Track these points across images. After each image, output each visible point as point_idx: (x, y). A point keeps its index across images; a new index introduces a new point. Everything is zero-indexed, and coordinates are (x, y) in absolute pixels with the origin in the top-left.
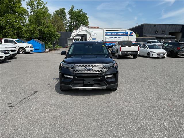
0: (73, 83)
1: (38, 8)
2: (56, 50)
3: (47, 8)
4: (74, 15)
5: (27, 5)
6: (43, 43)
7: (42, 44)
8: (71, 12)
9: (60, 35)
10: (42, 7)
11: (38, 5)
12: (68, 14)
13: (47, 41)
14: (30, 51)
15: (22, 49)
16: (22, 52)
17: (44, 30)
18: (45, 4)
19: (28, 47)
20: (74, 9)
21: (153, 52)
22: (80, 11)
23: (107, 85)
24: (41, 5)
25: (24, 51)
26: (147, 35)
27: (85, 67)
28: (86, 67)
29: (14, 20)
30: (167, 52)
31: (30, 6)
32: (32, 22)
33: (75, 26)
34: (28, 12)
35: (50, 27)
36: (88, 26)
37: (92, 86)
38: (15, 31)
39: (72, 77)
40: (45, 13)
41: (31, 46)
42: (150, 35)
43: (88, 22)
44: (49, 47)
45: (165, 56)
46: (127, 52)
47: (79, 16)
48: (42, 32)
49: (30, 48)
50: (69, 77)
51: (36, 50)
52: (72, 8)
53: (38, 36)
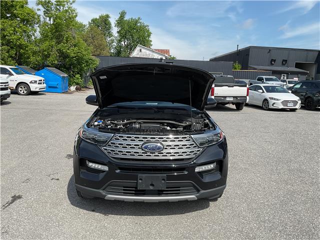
0: (109, 185)
1: (57, 9)
2: (90, 88)
3: (74, 11)
4: (126, 27)
5: (38, 4)
6: (66, 75)
7: (64, 77)
8: (120, 22)
9: (97, 61)
10: (65, 9)
11: (58, 5)
12: (115, 26)
13: (73, 72)
14: (37, 90)
15: (22, 86)
16: (22, 91)
17: (68, 51)
18: (71, 4)
19: (36, 82)
20: (127, 18)
21: (275, 99)
22: (137, 22)
23: (198, 191)
24: (64, 5)
25: (26, 88)
26: (255, 67)
27: (141, 143)
28: (145, 143)
29: (12, 30)
30: (301, 99)
31: (42, 5)
32: (47, 36)
33: (127, 47)
34: (39, 16)
35: (79, 46)
36: (150, 47)
37: (160, 193)
38: (13, 52)
39: (106, 168)
40: (70, 19)
41: (41, 80)
42: (261, 67)
43: (151, 41)
44: (77, 84)
45: (298, 106)
46: (226, 97)
47: (134, 29)
48: (63, 55)
49: (39, 83)
50: (100, 167)
51: (51, 88)
52: (123, 15)
53: (56, 62)
